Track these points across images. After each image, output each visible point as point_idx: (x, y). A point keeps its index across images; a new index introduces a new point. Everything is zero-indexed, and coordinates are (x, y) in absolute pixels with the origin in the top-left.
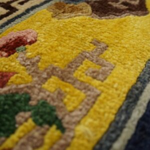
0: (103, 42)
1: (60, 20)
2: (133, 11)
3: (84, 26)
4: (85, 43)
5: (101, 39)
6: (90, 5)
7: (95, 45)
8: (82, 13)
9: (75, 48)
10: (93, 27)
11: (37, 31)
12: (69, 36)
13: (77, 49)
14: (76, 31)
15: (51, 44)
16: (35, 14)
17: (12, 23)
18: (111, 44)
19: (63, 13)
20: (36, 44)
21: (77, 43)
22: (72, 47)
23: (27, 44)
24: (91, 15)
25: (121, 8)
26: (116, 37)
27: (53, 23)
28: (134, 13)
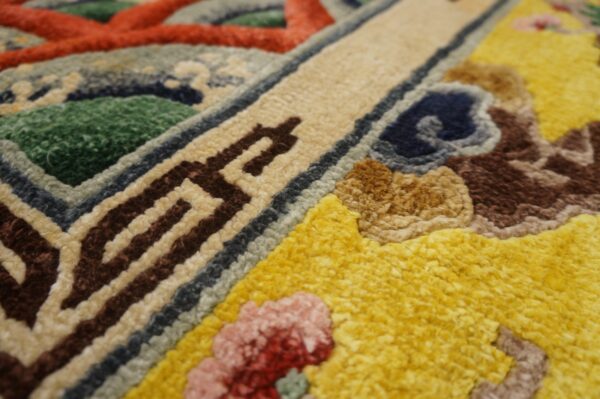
0: (530, 341)
1: (387, 248)
2: (587, 193)
3: (462, 270)
4: (479, 346)
5: (524, 329)
6: (463, 176)
7: (507, 354)
8: (448, 214)
9: (452, 371)
10: (490, 274)
11: (329, 299)
12: (430, 321)
13: (461, 376)
14: (445, 298)
15: (381, 359)
16: (307, 220)
17: (241, 258)
18: (555, 347)
19: (391, 211)
20: (335, 360)
21: (456, 348)
22: (443, 367)
23: (307, 362)
24: (473, 219)
25: (551, 184)
26: (565, 317)
27: (370, 260)
28: (589, 201)
